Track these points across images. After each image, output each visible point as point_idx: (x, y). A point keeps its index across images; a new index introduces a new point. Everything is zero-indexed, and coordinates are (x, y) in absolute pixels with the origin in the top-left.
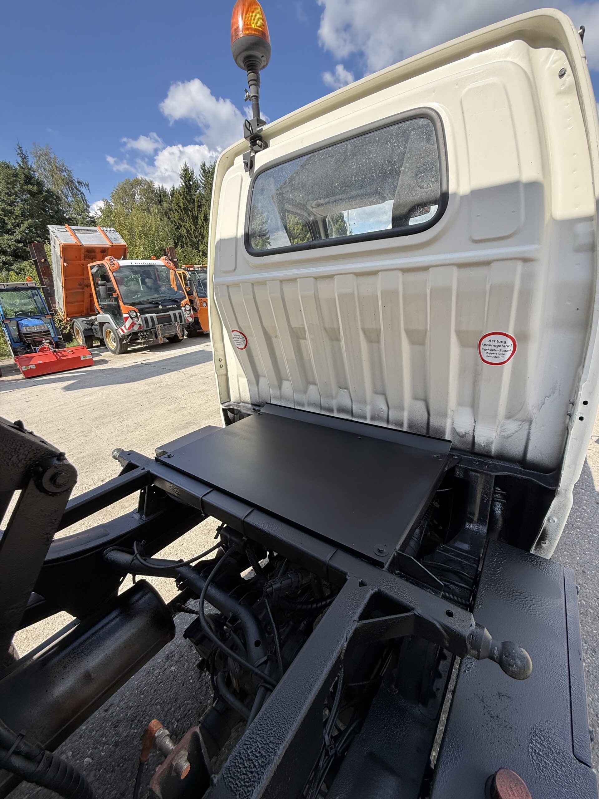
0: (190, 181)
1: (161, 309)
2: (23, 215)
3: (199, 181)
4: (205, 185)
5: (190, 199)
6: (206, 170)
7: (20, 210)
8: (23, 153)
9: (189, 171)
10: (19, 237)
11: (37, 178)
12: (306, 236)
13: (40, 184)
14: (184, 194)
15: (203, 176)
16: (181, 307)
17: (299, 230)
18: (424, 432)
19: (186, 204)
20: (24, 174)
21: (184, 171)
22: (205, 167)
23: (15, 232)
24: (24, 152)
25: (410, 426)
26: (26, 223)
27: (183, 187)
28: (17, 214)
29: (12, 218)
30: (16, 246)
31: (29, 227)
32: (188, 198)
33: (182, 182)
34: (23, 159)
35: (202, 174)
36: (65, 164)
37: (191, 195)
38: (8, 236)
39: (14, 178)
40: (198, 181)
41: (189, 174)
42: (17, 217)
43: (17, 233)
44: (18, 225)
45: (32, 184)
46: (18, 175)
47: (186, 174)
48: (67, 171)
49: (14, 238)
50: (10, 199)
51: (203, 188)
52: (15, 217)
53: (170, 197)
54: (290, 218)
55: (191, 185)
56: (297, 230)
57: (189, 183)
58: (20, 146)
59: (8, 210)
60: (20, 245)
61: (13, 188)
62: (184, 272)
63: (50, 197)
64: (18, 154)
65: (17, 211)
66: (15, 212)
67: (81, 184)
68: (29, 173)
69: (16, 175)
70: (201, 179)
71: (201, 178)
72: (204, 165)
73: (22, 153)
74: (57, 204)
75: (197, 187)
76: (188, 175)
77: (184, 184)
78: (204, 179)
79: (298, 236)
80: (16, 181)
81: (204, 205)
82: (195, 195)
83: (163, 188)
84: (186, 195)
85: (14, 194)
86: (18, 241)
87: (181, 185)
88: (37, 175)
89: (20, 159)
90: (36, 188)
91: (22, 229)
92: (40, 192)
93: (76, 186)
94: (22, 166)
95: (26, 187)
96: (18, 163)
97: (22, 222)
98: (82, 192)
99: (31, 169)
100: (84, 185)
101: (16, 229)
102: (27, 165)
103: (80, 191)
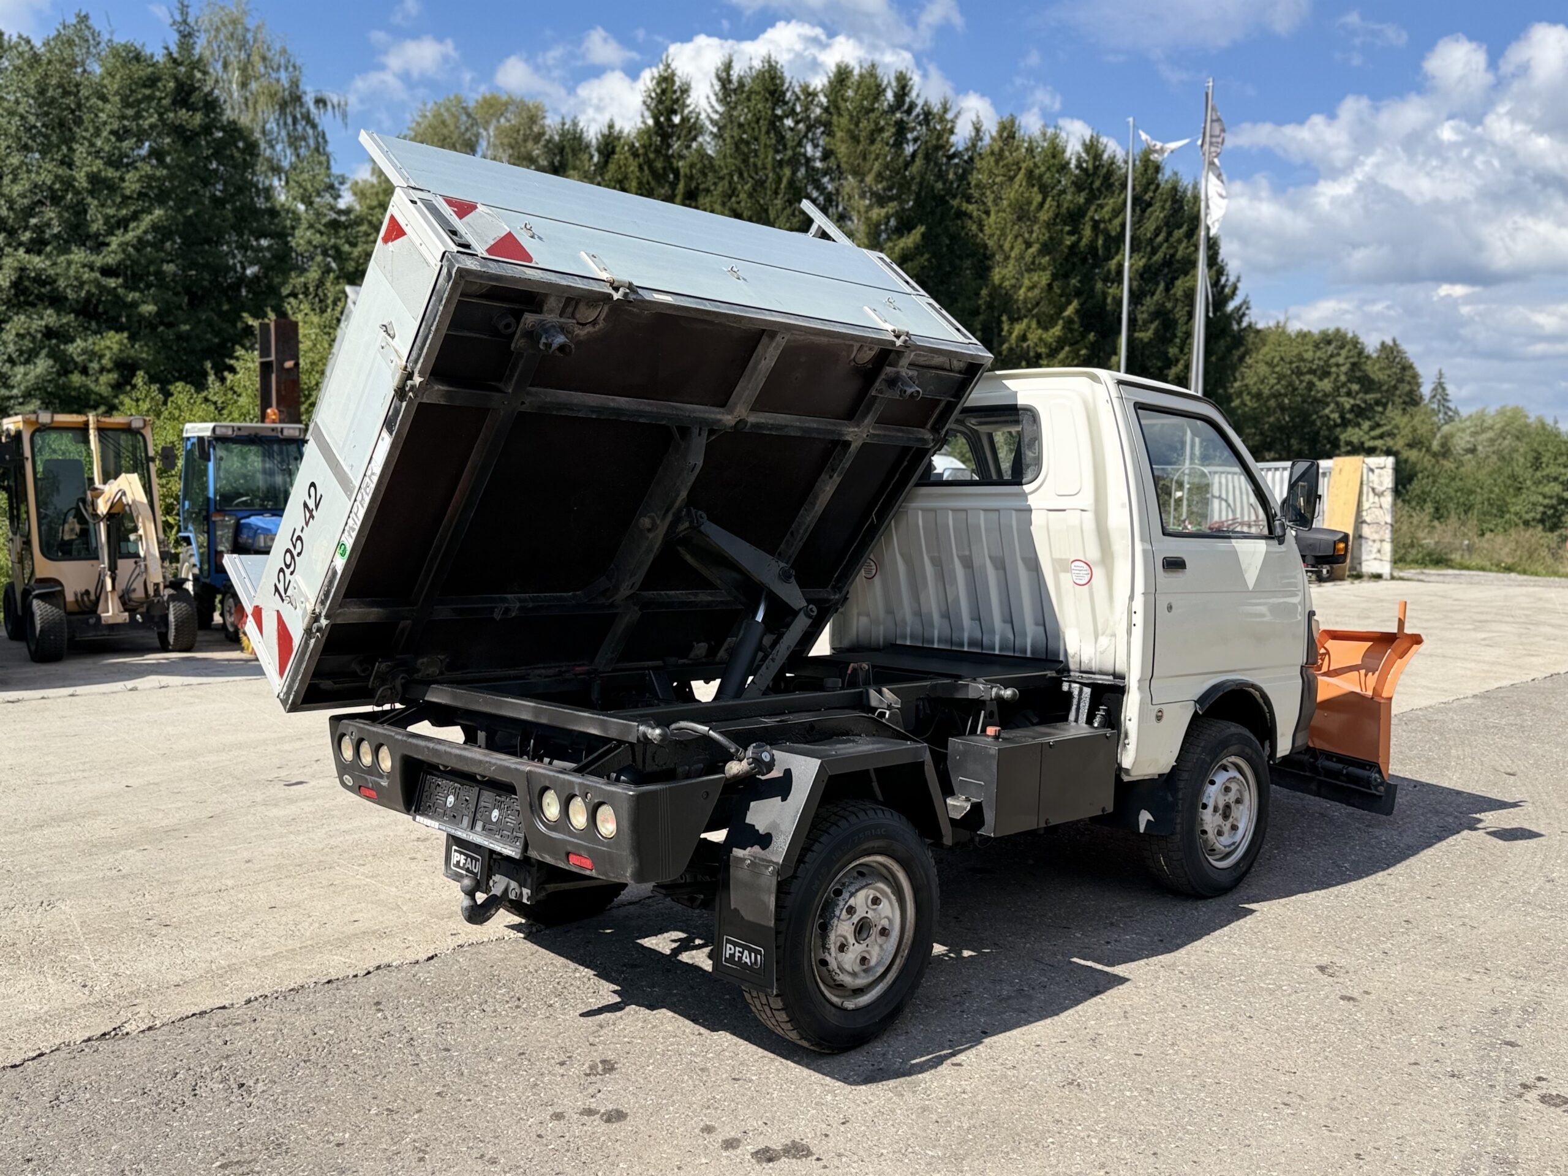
0: (675, 112)
2: (144, 195)
3: (703, 116)
4: (720, 129)
5: (664, 168)
6: (730, 82)
7: (138, 180)
8: (189, 20)
9: (673, 82)
10: (111, 260)
11: (207, 90)
12: (1063, 308)
13: (211, 105)
14: (646, 154)
15: (719, 101)
17: (1037, 291)
18: (1044, 657)
19: (648, 183)
20: (176, 79)
21: (658, 83)
22: (728, 75)
23: (108, 245)
24: (191, 20)
25: (1033, 652)
26: (147, 220)
27: (647, 131)
28: (128, 192)
29: (109, 202)
30: (98, 285)
32: (659, 165)
33: (647, 114)
34: (184, 36)
35: (716, 95)
36: (289, 49)
37: (668, 158)
38: (83, 255)
39: (148, 92)
40: (699, 114)
41: (675, 92)
42: (126, 199)
43: (114, 246)
44: (123, 224)
45: (192, 108)
46: (159, 79)
47: (664, 92)
48: (291, 69)
49: (99, 261)
50: (119, 149)
51: (715, 136)
52: (119, 200)
53: (591, 157)
54: (1007, 246)
55: (674, 126)
56: (1030, 289)
57: (669, 120)
58: (186, 3)
59: (105, 180)
60: (112, 283)
61: (138, 116)
63: (229, 143)
64: (174, 23)
65: (131, 183)
66: (127, 184)
67: (325, 104)
68: (191, 76)
69: (152, 81)
70: (709, 110)
71: (712, 107)
72: (728, 67)
73: (185, 22)
75: (692, 129)
76: (669, 95)
77: (650, 122)
78: (720, 109)
79: (1030, 311)
80: (149, 98)
81: (708, 191)
82: (681, 157)
83: (575, 124)
84: (652, 156)
85: (135, 136)
86: (107, 271)
87: (642, 126)
88: (209, 82)
89: (176, 37)
90: (198, 118)
91: (130, 236)
92: (207, 129)
93: (308, 112)
94: (175, 55)
95: (171, 115)
96: (167, 48)
97: (135, 216)
98: (320, 128)
99: (198, 64)
100: (333, 107)
101: (113, 234)
102: (190, 54)
103: (314, 126)
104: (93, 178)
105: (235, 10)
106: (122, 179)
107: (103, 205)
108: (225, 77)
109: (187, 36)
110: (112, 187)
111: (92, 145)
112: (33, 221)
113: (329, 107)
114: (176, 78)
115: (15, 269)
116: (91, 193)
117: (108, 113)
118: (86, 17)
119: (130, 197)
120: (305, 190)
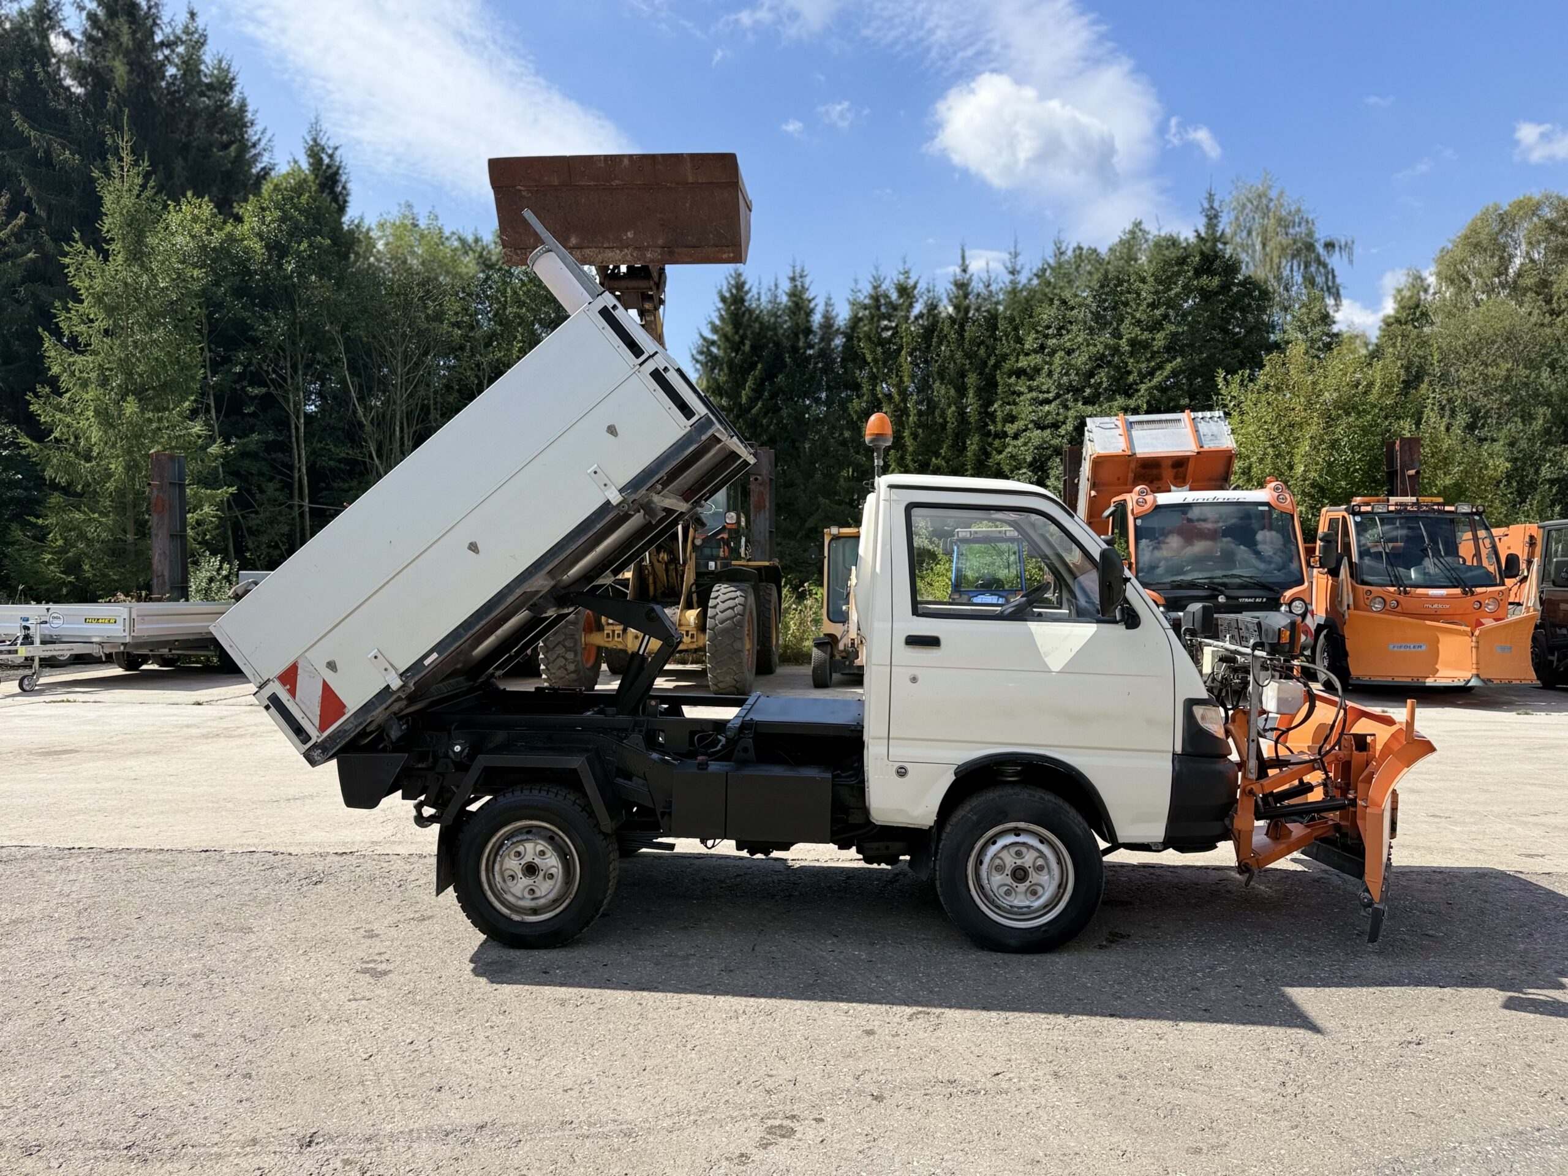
1: (1223, 604)
2: (1168, 349)
11: (1227, 256)
13: (1232, 268)
16: (1281, 605)
24: (1216, 205)
26: (1169, 367)
28: (1155, 349)
29: (1143, 358)
31: (1175, 374)
34: (1210, 219)
36: (1303, 208)
39: (1177, 268)
42: (1155, 354)
43: (1142, 391)
44: (1151, 373)
45: (1213, 273)
46: (1189, 257)
48: (1304, 224)
52: (1149, 355)
58: (1213, 191)
59: (1141, 342)
62: (1346, 515)
63: (1244, 295)
64: (1203, 210)
65: (1160, 341)
66: (1156, 342)
67: (1333, 247)
68: (1213, 249)
69: (1182, 259)
73: (1212, 207)
74: (1262, 310)
80: (1178, 273)
88: (1229, 251)
89: (1204, 220)
90: (1216, 281)
91: (1155, 381)
92: (1225, 288)
93: (1318, 255)
94: (1203, 235)
95: (1195, 283)
96: (1196, 231)
97: (1160, 367)
98: (1330, 267)
99: (1222, 239)
100: (1340, 247)
101: (1142, 382)
102: (1214, 232)
103: (1325, 266)
104: (1133, 343)
105: (1260, 186)
106: (1154, 339)
107: (1138, 362)
108: (1250, 242)
109: (1212, 218)
110: (1146, 345)
111: (1133, 317)
112: (1092, 381)
113: (1337, 249)
114: (1202, 253)
115: (1076, 417)
116: (1132, 354)
117: (1146, 293)
118: (1140, 223)
119: (1158, 352)
120: (1302, 322)
